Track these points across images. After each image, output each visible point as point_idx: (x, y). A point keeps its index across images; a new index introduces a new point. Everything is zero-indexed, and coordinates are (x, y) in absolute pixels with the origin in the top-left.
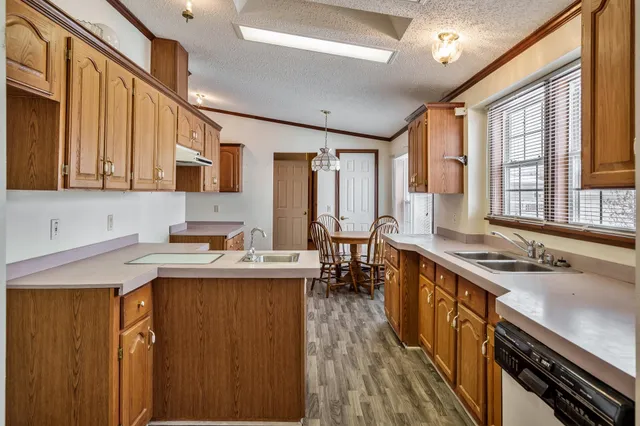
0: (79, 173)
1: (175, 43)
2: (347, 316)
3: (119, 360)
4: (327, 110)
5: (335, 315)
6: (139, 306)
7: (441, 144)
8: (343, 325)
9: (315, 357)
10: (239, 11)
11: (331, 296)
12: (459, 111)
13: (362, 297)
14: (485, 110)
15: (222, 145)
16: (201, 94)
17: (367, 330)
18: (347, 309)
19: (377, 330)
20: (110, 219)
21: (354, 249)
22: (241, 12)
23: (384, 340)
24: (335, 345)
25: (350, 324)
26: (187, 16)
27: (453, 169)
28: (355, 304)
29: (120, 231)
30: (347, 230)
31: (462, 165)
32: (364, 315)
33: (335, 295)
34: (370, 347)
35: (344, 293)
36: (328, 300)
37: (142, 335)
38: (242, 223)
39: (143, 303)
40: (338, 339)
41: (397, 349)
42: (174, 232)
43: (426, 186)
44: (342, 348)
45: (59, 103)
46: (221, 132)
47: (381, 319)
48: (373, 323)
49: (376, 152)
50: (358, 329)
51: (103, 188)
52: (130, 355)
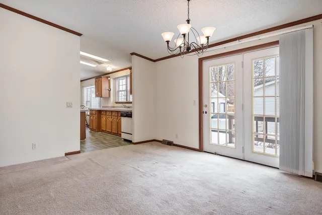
7: (105, 86)
12: (109, 79)
14: (115, 79)
27: (108, 91)
31: (110, 91)
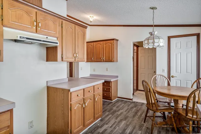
4: (154, 7)
16: (91, 16)
49: (198, 35)
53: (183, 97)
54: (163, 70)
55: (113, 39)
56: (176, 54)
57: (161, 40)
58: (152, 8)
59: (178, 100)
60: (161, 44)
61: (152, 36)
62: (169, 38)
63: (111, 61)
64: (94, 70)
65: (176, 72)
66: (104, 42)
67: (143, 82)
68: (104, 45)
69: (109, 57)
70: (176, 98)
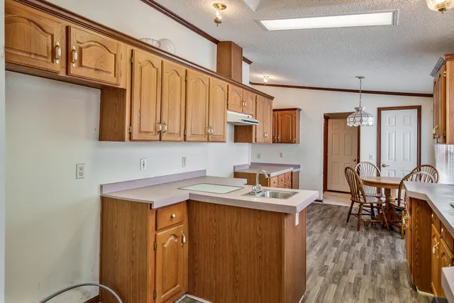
0: (140, 132)
1: (230, 42)
2: (370, 250)
3: (155, 249)
4: (361, 76)
5: (358, 247)
6: (172, 217)
8: (362, 257)
9: (322, 278)
10: (254, 10)
11: (363, 229)
13: (392, 235)
15: (274, 110)
16: (266, 76)
17: (383, 266)
18: (372, 244)
19: (393, 268)
20: (184, 160)
21: (388, 192)
22: (256, 10)
23: (397, 279)
24: (345, 273)
25: (369, 257)
26: (217, 22)
28: (383, 241)
29: (192, 167)
30: (388, 175)
32: (387, 252)
33: (367, 229)
34: (379, 282)
35: (376, 229)
36: (357, 233)
37: (175, 236)
38: (299, 166)
39: (174, 216)
40: (351, 268)
41: (407, 291)
42: (237, 170)
43: (445, 137)
44: (352, 276)
45: (125, 90)
46: (274, 101)
47: (402, 258)
48: (393, 261)
49: (419, 108)
50: (374, 263)
51: (160, 140)
52: (164, 248)
53: (394, 185)
54: (371, 157)
55: (295, 109)
56: (389, 134)
57: (370, 119)
58: (359, 78)
59: (389, 190)
60: (371, 123)
61: (359, 113)
62: (379, 110)
63: (291, 142)
64: (259, 156)
65: (389, 158)
66: (279, 113)
67: (346, 169)
68: (280, 117)
69: (288, 136)
70: (388, 187)
